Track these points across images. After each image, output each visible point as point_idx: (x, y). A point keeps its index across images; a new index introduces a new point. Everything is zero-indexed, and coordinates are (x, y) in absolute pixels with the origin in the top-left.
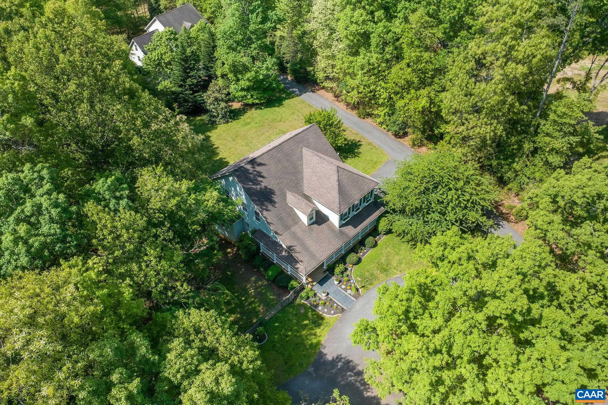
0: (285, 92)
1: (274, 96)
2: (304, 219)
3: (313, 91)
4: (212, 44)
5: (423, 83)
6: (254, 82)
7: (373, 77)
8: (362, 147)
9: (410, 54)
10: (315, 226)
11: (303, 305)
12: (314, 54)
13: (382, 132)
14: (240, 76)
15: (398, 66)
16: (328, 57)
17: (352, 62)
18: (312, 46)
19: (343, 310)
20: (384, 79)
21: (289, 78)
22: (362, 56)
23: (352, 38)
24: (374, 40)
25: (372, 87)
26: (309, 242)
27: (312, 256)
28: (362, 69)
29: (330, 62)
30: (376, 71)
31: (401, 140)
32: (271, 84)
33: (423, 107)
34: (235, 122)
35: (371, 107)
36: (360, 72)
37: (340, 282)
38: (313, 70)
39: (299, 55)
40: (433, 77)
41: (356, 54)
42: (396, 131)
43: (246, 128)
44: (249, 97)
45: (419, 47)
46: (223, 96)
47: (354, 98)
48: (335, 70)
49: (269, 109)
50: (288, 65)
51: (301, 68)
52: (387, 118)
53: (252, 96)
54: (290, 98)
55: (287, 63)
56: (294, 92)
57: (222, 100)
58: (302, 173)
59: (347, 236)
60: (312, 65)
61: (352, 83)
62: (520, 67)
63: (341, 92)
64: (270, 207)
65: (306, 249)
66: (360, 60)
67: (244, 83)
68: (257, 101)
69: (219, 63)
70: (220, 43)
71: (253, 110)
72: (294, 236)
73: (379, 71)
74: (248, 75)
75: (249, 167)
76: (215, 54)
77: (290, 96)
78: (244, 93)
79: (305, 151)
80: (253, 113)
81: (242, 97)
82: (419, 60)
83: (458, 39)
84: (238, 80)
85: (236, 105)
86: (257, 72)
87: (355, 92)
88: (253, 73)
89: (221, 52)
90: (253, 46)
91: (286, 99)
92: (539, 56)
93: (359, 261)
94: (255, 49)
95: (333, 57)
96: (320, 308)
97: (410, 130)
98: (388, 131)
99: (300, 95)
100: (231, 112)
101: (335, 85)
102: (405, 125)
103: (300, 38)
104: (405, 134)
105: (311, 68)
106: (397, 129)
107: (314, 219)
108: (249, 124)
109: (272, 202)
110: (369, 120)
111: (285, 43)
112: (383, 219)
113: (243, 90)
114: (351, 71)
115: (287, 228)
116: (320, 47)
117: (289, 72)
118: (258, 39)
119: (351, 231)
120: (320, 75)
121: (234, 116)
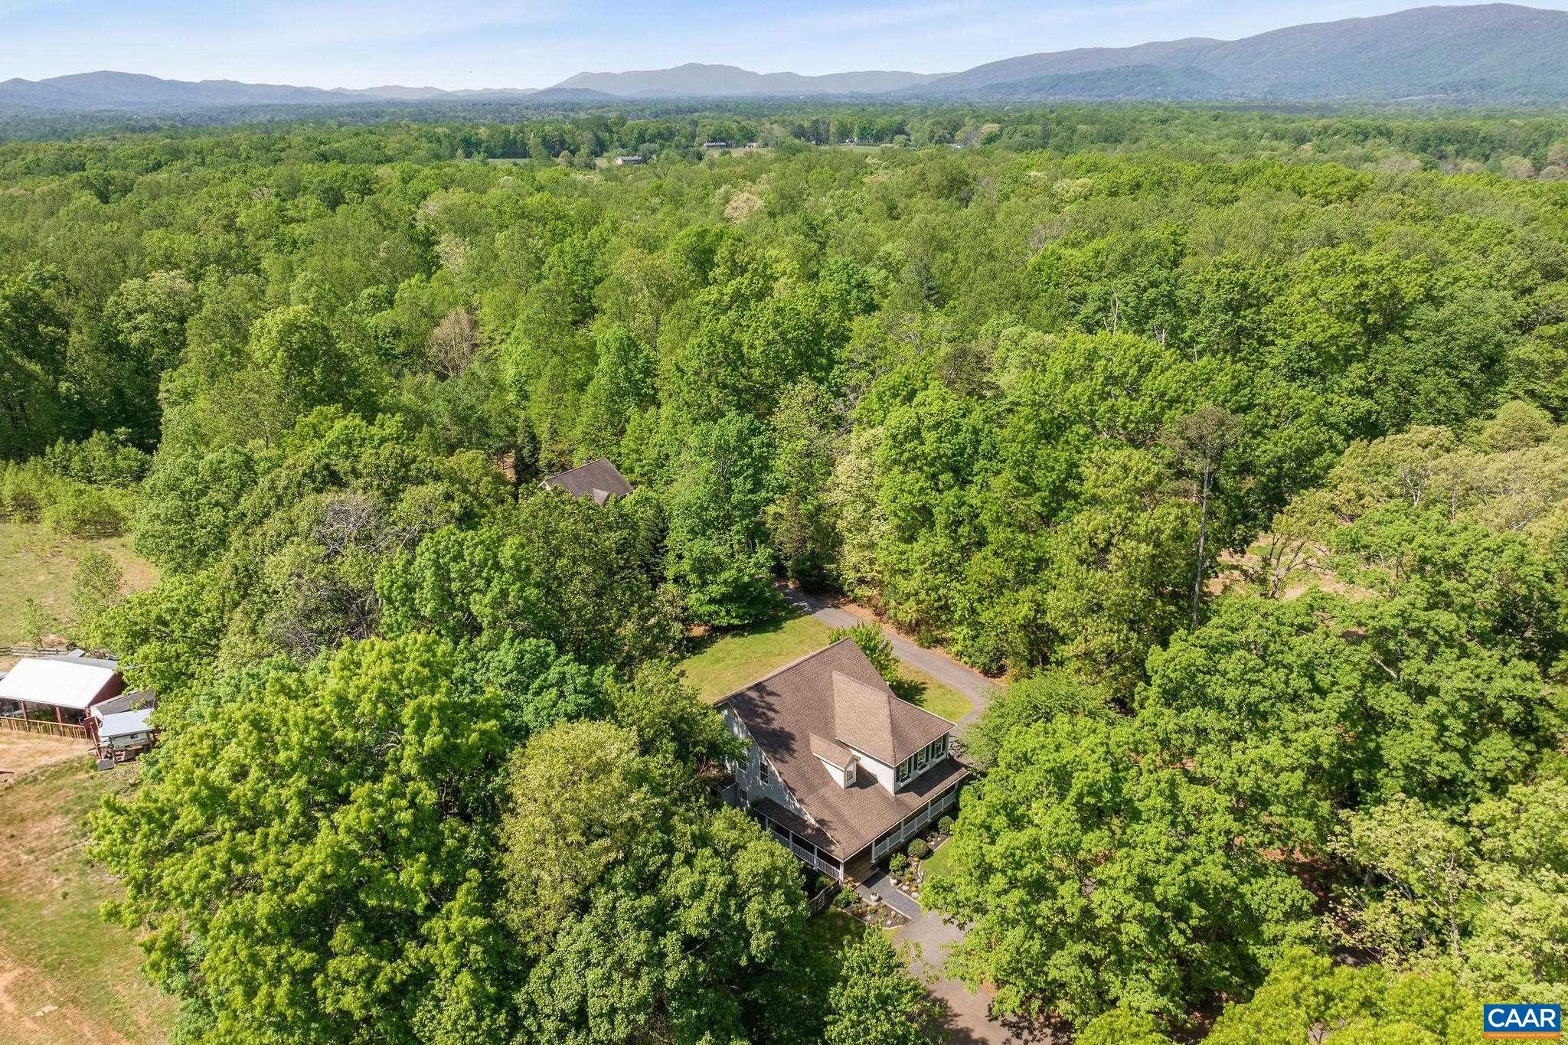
0: (784, 609)
1: (766, 614)
2: (838, 777)
3: (836, 607)
4: (661, 525)
5: (1022, 581)
6: (736, 587)
7: (941, 575)
8: (927, 692)
9: (997, 536)
10: (856, 789)
11: (841, 915)
12: (839, 541)
13: (963, 669)
14: (710, 577)
15: (980, 555)
16: (862, 547)
17: (903, 553)
18: (834, 528)
19: (905, 920)
20: (960, 577)
21: (791, 586)
22: (922, 542)
23: (902, 514)
24: (940, 519)
25: (942, 591)
26: (847, 812)
27: (854, 832)
28: (923, 563)
29: (866, 553)
30: (945, 566)
31: (997, 681)
32: (762, 592)
33: (1024, 618)
34: (695, 658)
35: (938, 628)
36: (918, 568)
37: (899, 882)
38: (837, 568)
39: (809, 546)
40: (1035, 571)
41: (911, 539)
42: (985, 664)
43: (718, 666)
44: (723, 613)
45: (1010, 525)
46: (679, 610)
47: (909, 612)
48: (876, 567)
49: (757, 636)
50: (789, 564)
51: (813, 567)
52: (969, 643)
53: (728, 612)
54: (794, 618)
55: (786, 559)
56: (801, 608)
57: (676, 618)
58: (833, 709)
59: (908, 807)
60: (832, 560)
61: (905, 585)
62: (1143, 545)
63: (887, 603)
64: (787, 758)
65: (844, 822)
66: (919, 548)
67: (715, 590)
68: (736, 622)
69: (671, 557)
70: (675, 522)
71: (728, 638)
72: (824, 801)
73: (951, 566)
74: (725, 575)
75: (754, 695)
76: (666, 542)
77: (794, 614)
78: (714, 608)
79: (837, 676)
80: (726, 644)
81: (710, 615)
82: (1010, 544)
83: (1065, 513)
84: (705, 583)
85: (698, 631)
86: (740, 570)
87: (912, 602)
88: (733, 572)
89: (676, 536)
90: (735, 528)
91: (786, 619)
92: (1168, 532)
93: (928, 853)
94: (738, 532)
95: (872, 546)
96: (869, 917)
97: (1008, 662)
98: (972, 666)
99: (813, 612)
100: (690, 640)
101: (875, 592)
102: (999, 654)
103: (813, 516)
104: (1002, 670)
105: (833, 566)
106: (987, 661)
107: (854, 779)
108: (723, 659)
109: (791, 751)
110: (939, 650)
111: (783, 526)
112: (966, 787)
113: (712, 601)
114: (903, 566)
115: (812, 789)
116: (850, 531)
117: (789, 574)
118: (743, 517)
119: (914, 801)
120: (851, 576)
121: (694, 648)
